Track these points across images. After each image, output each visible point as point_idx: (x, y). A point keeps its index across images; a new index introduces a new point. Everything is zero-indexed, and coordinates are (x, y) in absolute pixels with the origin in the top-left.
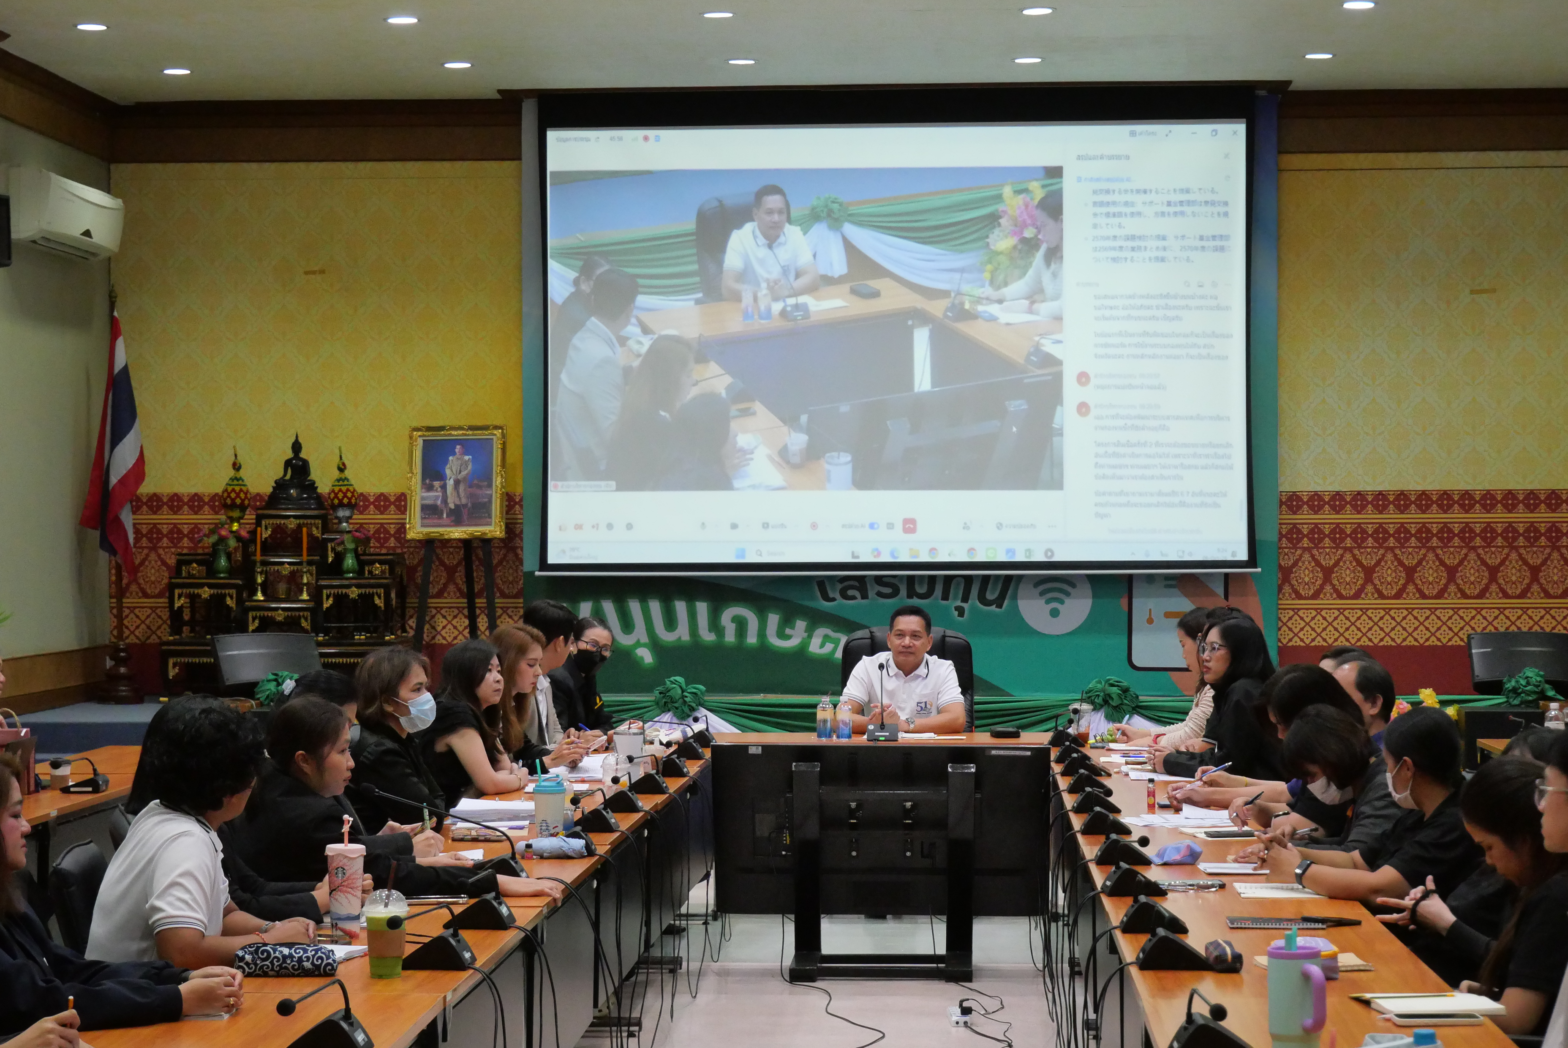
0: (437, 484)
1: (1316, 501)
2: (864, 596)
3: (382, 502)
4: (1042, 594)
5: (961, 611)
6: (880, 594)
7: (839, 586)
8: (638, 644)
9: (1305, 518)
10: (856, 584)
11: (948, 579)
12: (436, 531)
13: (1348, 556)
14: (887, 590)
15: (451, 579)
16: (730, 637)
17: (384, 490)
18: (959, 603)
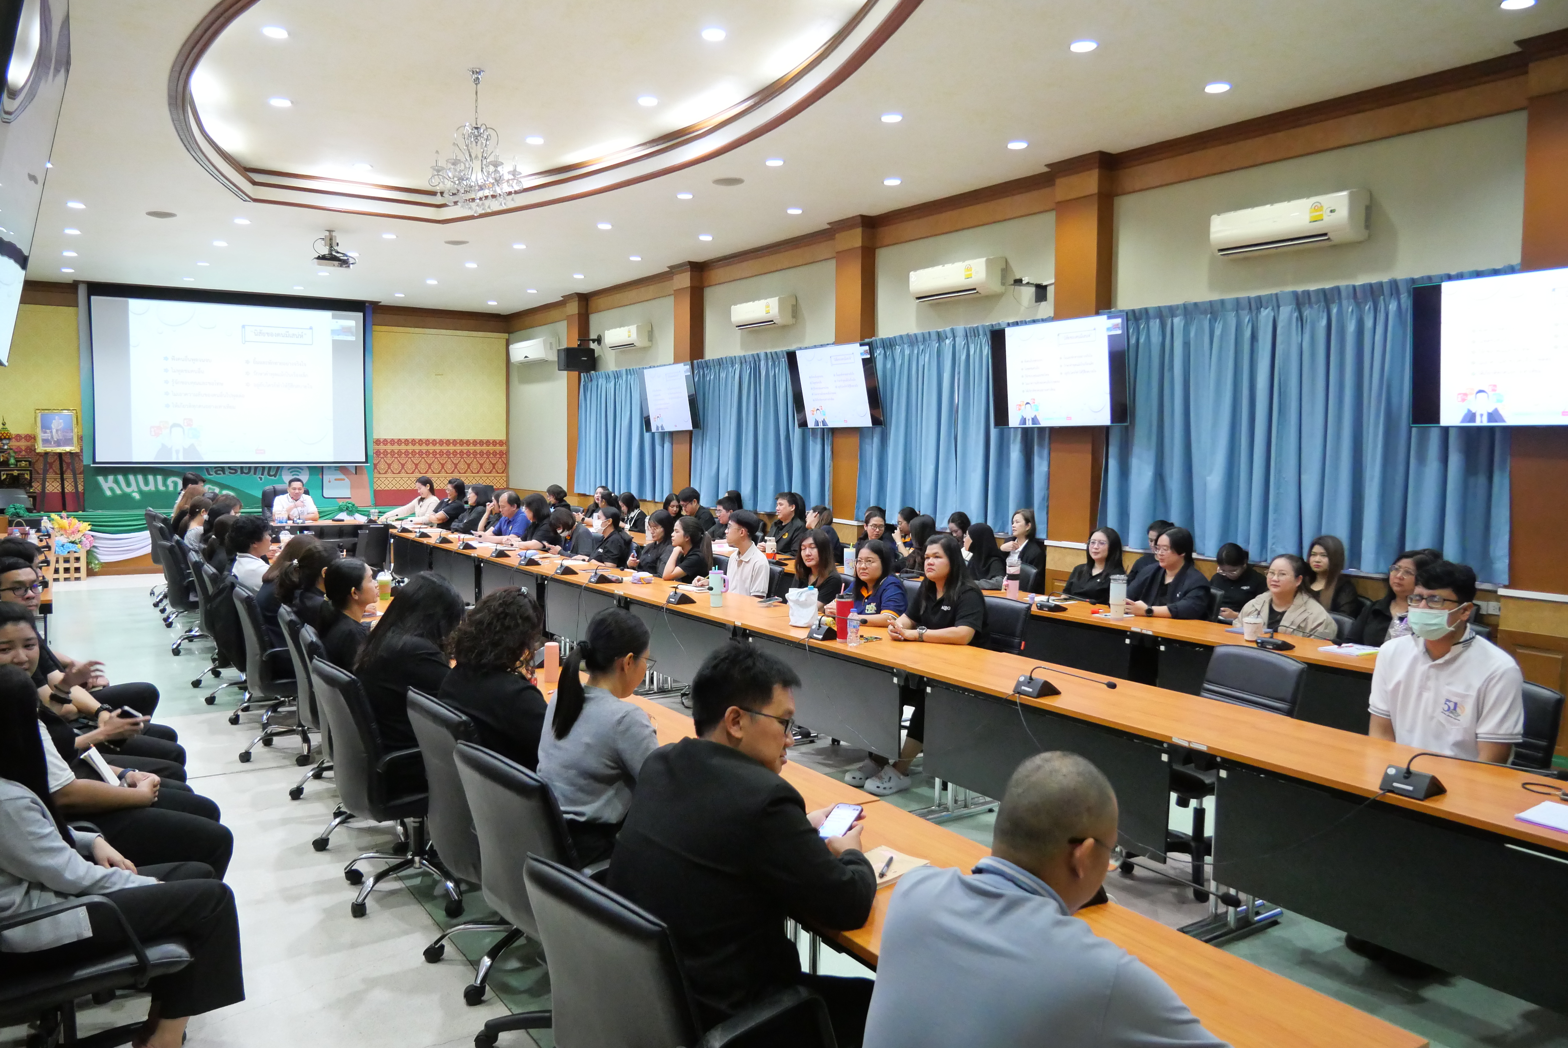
0: (48, 431)
1: (385, 442)
2: (224, 473)
3: (18, 437)
4: (291, 472)
5: (261, 479)
6: (230, 473)
7: (215, 470)
8: (134, 491)
9: (382, 447)
10: (221, 469)
12: (49, 449)
13: (396, 460)
15: (51, 467)
16: (171, 488)
17: (20, 433)
18: (260, 476)
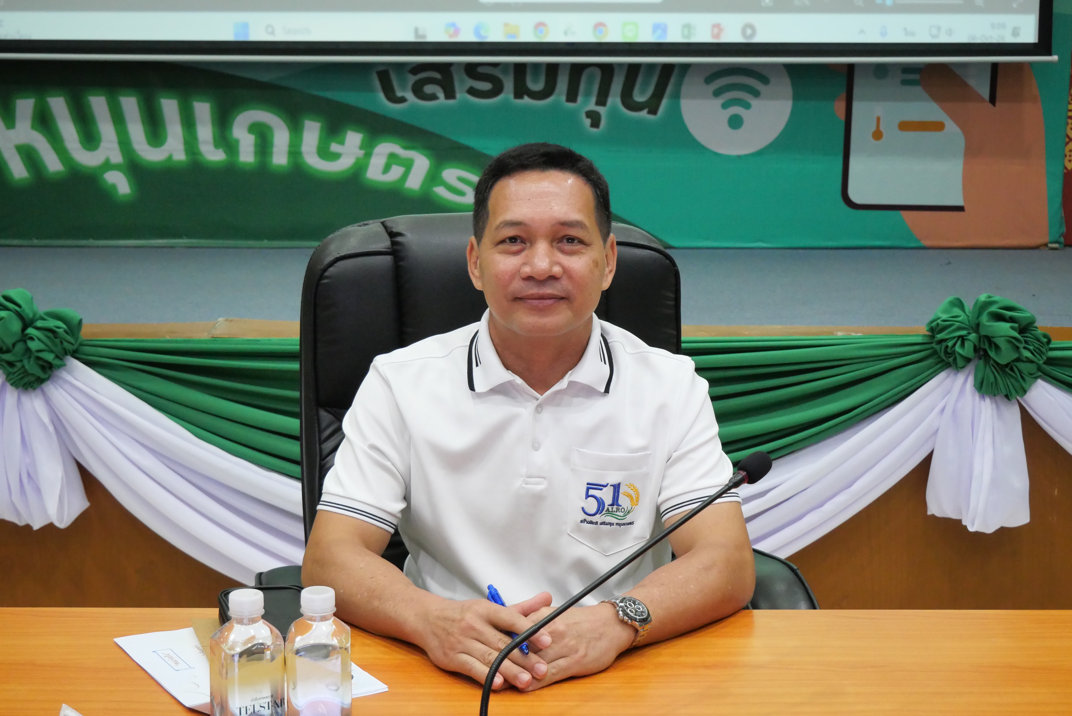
2: (450, 95)
4: (717, 93)
5: (595, 119)
7: (412, 79)
8: (107, 166)
10: (437, 76)
11: (577, 69)
14: (485, 86)
16: (246, 156)
18: (592, 106)
